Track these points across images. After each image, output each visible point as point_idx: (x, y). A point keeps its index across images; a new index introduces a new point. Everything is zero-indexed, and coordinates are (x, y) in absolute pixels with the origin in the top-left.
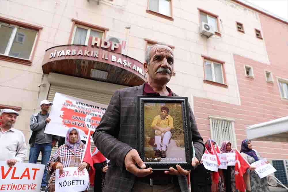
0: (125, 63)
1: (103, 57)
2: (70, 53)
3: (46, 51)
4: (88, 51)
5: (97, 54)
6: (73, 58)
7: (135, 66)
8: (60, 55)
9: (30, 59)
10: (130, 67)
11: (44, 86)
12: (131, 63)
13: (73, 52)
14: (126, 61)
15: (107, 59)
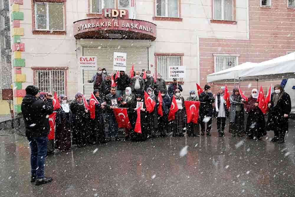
0: (132, 26)
1: (115, 26)
2: (91, 26)
3: (74, 23)
4: (103, 23)
5: (110, 24)
6: (93, 30)
7: (141, 26)
8: (85, 28)
9: (64, 30)
10: (137, 28)
11: (79, 49)
12: (137, 25)
13: (92, 25)
14: (133, 24)
15: (118, 26)
